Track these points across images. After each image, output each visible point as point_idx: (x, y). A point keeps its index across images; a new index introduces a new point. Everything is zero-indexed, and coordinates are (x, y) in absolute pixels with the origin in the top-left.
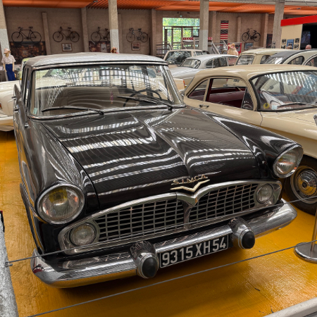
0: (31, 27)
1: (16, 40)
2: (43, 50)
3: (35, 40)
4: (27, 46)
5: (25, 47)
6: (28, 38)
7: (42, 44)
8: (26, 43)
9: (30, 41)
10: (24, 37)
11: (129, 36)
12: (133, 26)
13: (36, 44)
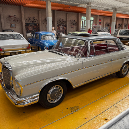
0: (34, 17)
1: (27, 23)
2: (38, 27)
3: (35, 23)
5: (31, 26)
7: (38, 25)
8: (31, 24)
9: (33, 23)
10: (31, 21)
11: (71, 23)
12: (72, 19)
13: (36, 25)
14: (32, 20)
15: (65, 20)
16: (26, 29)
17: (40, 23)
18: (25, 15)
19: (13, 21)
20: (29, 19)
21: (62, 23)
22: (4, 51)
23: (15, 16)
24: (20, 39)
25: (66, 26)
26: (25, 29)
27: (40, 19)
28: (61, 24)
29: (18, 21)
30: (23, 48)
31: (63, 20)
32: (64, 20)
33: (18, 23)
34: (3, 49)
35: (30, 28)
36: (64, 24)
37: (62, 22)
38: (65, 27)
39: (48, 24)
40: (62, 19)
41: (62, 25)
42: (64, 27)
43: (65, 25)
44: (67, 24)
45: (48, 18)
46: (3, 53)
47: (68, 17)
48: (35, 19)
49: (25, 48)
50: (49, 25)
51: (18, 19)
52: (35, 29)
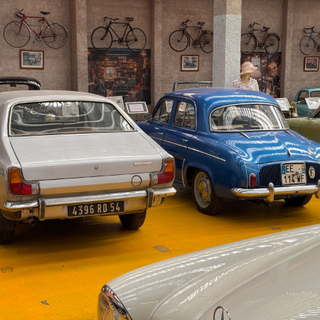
0: (130, 19)
1: (97, 46)
2: (144, 67)
3: (134, 46)
4: (116, 58)
5: (112, 59)
6: (121, 41)
7: (144, 54)
8: (116, 51)
9: (123, 46)
10: (115, 38)
11: (304, 42)
12: (310, 24)
13: (135, 55)
14: (119, 31)
15: (274, 27)
16: (90, 75)
17: (158, 45)
18: (88, 11)
19: (33, 36)
20: (107, 29)
21: (260, 46)
22: (39, 196)
23: (47, 17)
24: (118, 128)
25: (279, 58)
26: (86, 76)
27: (158, 27)
28: (257, 50)
29: (54, 36)
30: (137, 179)
31: (266, 29)
32: (269, 31)
33: (56, 45)
34: (34, 186)
35: (110, 72)
36: (271, 50)
37: (260, 40)
38: (273, 65)
39: (223, 47)
40: (260, 27)
41: (261, 56)
42: (269, 62)
43: (273, 55)
44: (284, 49)
45: (224, 20)
46: (31, 210)
47: (290, 16)
48: (132, 30)
49: (146, 177)
50: (223, 54)
51: (59, 31)
52: (130, 74)
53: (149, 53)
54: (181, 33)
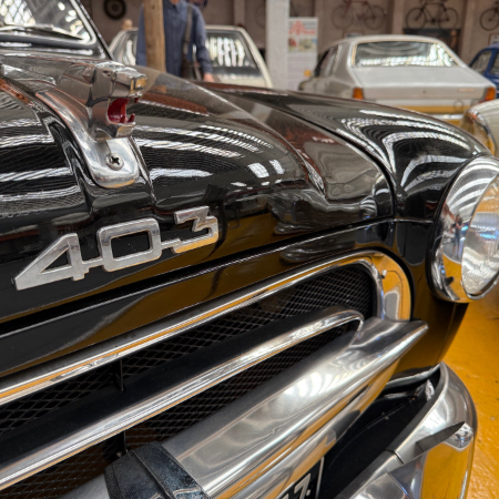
20: (422, 10)
27: (471, 6)
29: (374, 18)
30: (459, 104)
33: (374, 27)
48: (445, 10)
49: (467, 103)
51: (378, 12)
53: (459, 32)
54: (493, 12)
